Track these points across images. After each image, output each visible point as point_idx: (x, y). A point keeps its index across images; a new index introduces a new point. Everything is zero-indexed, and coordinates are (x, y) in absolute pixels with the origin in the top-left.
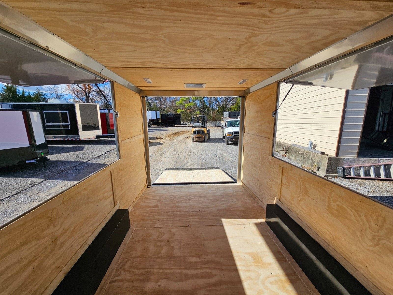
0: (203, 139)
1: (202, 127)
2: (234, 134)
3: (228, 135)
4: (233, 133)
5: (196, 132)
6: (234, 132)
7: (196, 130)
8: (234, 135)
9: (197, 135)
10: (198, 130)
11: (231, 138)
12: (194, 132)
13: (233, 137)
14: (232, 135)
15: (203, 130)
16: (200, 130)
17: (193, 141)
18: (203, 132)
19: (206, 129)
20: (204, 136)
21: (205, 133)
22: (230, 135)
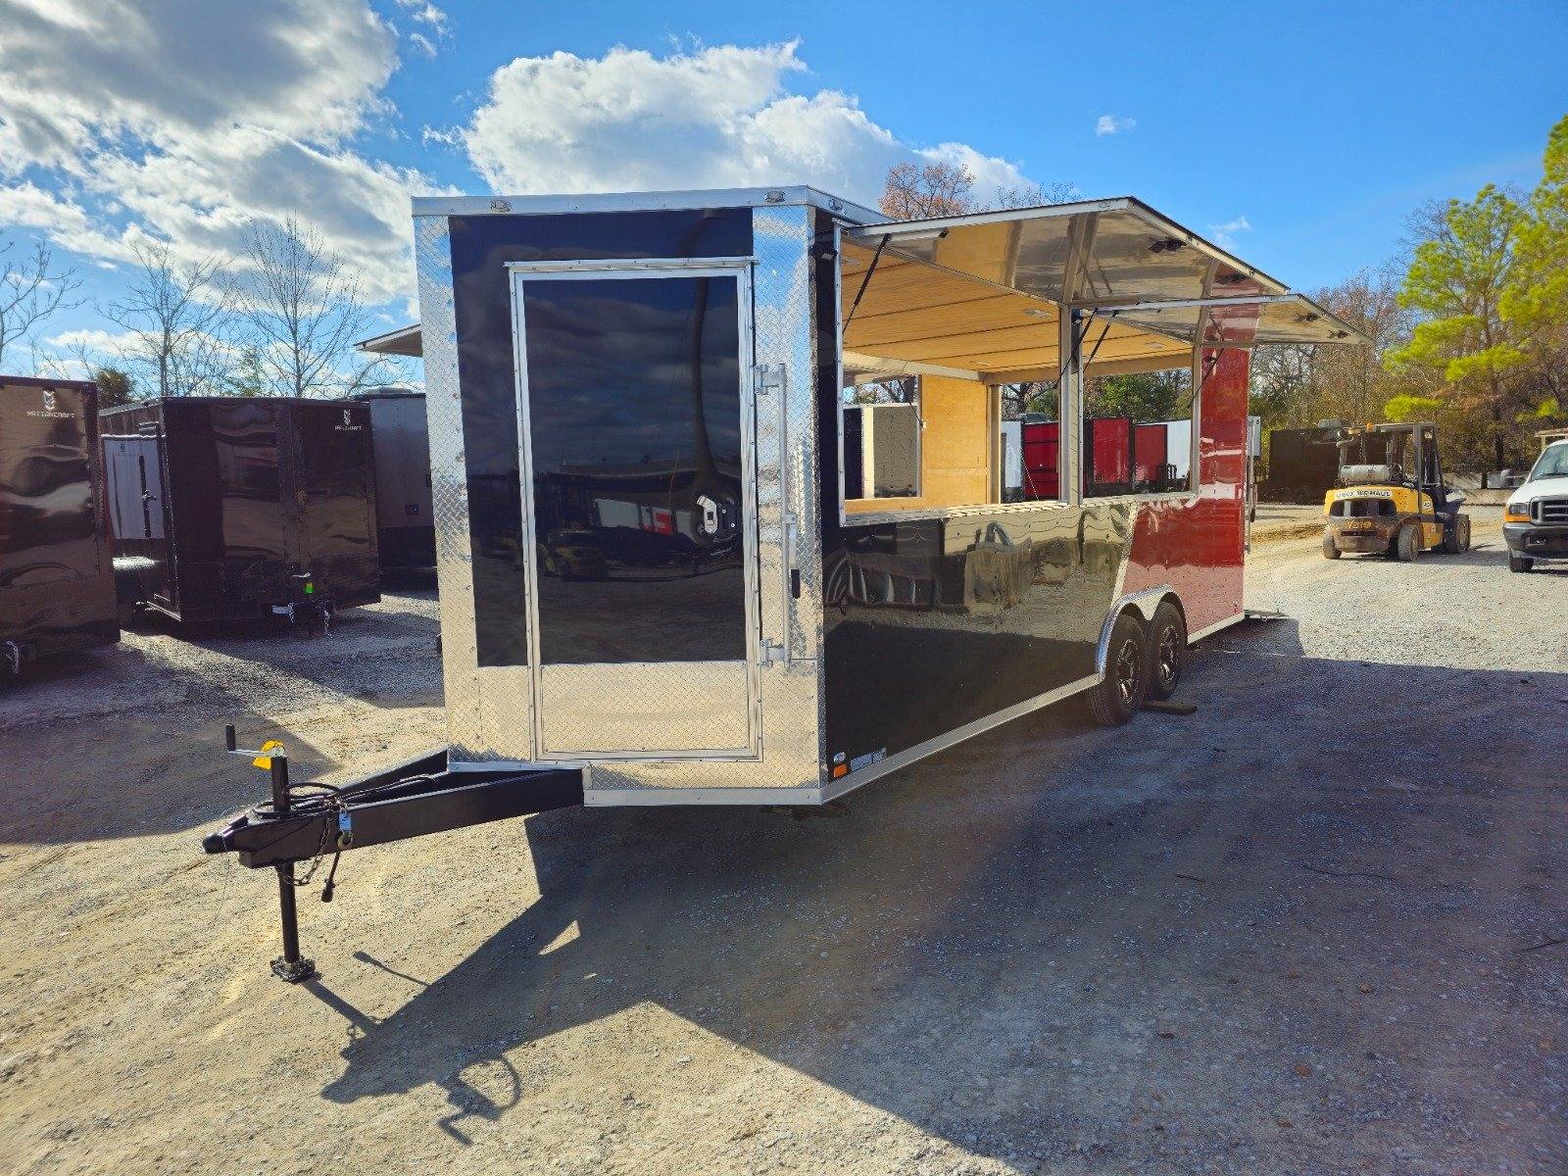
0: (1385, 544)
1: (1386, 483)
2: (1545, 511)
3: (1512, 518)
4: (1540, 505)
5: (1347, 508)
6: (1546, 503)
7: (1347, 497)
8: (1545, 519)
9: (1348, 521)
10: (1356, 495)
11: (1525, 535)
12: (1338, 508)
13: (1534, 530)
14: (1535, 516)
15: (1386, 497)
16: (1370, 496)
17: (1331, 554)
18: (1386, 507)
19: (1407, 490)
20: (1389, 530)
21: (1402, 514)
22: (1521, 518)
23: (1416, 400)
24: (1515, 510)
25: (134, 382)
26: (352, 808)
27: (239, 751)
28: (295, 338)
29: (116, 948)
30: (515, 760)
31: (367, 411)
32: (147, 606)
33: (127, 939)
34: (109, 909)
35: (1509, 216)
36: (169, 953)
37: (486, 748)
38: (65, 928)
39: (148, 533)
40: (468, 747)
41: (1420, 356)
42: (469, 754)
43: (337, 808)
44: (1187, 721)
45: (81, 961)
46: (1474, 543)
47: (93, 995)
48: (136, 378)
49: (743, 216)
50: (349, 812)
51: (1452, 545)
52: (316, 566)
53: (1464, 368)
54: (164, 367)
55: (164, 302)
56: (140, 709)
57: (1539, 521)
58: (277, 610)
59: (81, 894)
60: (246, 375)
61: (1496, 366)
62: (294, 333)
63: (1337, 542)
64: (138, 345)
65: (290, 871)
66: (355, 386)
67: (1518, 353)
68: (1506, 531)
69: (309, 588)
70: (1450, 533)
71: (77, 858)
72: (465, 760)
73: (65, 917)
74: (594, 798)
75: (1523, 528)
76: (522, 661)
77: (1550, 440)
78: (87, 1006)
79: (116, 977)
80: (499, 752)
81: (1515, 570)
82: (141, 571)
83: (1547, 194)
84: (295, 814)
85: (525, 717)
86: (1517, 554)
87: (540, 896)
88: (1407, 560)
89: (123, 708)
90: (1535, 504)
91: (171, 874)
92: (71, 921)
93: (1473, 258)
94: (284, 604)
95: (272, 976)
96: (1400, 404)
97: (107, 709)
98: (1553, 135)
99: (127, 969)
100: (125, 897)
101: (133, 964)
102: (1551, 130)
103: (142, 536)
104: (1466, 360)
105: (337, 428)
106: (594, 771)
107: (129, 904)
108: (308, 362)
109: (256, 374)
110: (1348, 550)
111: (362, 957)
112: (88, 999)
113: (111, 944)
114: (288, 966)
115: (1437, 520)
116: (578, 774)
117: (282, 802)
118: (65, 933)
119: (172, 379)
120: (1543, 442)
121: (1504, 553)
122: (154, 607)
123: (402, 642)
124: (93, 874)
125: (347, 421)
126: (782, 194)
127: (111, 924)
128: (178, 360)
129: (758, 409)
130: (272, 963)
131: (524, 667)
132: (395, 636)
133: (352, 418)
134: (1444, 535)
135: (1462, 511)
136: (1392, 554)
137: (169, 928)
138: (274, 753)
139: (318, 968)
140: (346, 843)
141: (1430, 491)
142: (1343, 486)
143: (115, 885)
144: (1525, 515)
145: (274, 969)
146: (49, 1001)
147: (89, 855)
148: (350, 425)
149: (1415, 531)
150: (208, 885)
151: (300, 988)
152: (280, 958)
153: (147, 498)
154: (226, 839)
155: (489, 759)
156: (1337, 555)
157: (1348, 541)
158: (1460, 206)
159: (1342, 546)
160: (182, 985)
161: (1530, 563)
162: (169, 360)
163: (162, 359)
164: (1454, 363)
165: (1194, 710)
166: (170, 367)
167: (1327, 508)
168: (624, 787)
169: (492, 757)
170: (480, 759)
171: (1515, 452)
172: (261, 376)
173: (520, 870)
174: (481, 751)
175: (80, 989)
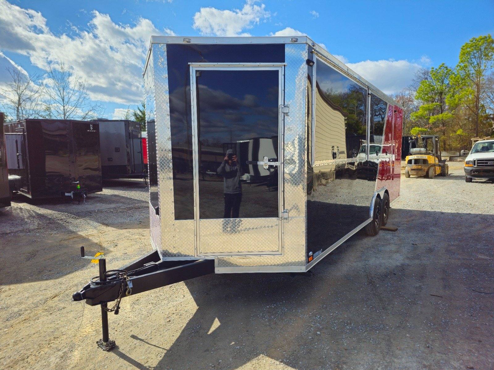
0: (425, 173)
1: (425, 154)
2: (478, 163)
3: (467, 165)
4: (476, 161)
5: (413, 162)
6: (478, 160)
7: (412, 158)
8: (478, 166)
9: (414, 166)
10: (416, 158)
11: (471, 171)
12: (410, 162)
13: (474, 169)
14: (475, 165)
15: (425, 158)
16: (420, 158)
17: (407, 176)
18: (425, 161)
19: (432, 156)
20: (426, 169)
21: (430, 164)
22: (470, 165)
23: (420, 129)
24: (468, 163)
25: (7, 116)
26: (132, 278)
27: (86, 257)
28: (63, 102)
29: (29, 336)
30: (189, 256)
31: (98, 125)
32: (18, 192)
33: (33, 332)
34: (23, 317)
35: (448, 73)
36: (52, 338)
37: (177, 252)
38: (6, 327)
39: (19, 167)
40: (170, 251)
41: (422, 115)
42: (170, 254)
43: (125, 279)
44: (396, 233)
45: (15, 343)
46: (449, 173)
47: (24, 360)
48: (8, 114)
49: (281, 47)
50: (130, 280)
51: (443, 174)
52: (80, 178)
53: (434, 119)
54: (18, 111)
55: (18, 89)
56: (21, 231)
57: (476, 166)
58: (67, 194)
59: (10, 311)
60: (47, 114)
61: (444, 119)
62: (63, 100)
63: (410, 172)
64: (9, 103)
65: (106, 305)
66: (84, 118)
67: (451, 115)
68: (465, 169)
69: (79, 187)
70: (443, 170)
71: (6, 293)
72: (169, 256)
73: (5, 322)
74: (219, 270)
75: (470, 168)
76: (192, 218)
77: (475, 141)
78: (21, 366)
79: (32, 350)
80: (182, 253)
81: (467, 181)
82: (15, 180)
83: (460, 66)
84: (109, 282)
85: (193, 239)
86: (469, 177)
87: (197, 308)
88: (431, 178)
89: (15, 231)
90: (475, 161)
91: (46, 301)
92: (8, 323)
93: (437, 86)
94: (70, 192)
95: (98, 348)
96: (415, 130)
97: (8, 232)
98: (462, 49)
99: (36, 346)
100: (29, 312)
101: (38, 343)
102: (462, 47)
103: (17, 168)
104: (436, 116)
105: (88, 131)
106: (219, 260)
107: (31, 315)
108: (68, 110)
109: (50, 114)
110: (412, 175)
111: (134, 337)
112: (22, 362)
113: (27, 334)
114: (105, 344)
115: (439, 166)
116: (213, 261)
117: (103, 277)
118: (7, 329)
119: (21, 115)
120: (473, 141)
121: (464, 176)
122: (20, 192)
123: (113, 206)
124: (14, 301)
125: (92, 128)
126: (297, 39)
127: (25, 324)
128: (23, 109)
129: (285, 121)
130: (97, 342)
131: (192, 220)
132: (111, 203)
133: (93, 127)
134: (441, 170)
135: (446, 163)
136: (427, 176)
137: (50, 326)
138: (100, 258)
139: (117, 343)
140: (129, 293)
141: (437, 157)
142: (411, 155)
143: (23, 306)
144: (471, 165)
145: (98, 345)
146: (5, 363)
147: (10, 292)
148: (93, 130)
149: (434, 169)
150: (62, 305)
151: (112, 354)
152: (101, 340)
153: (19, 155)
154: (82, 294)
155: (179, 256)
156: (409, 176)
157: (413, 172)
158: (434, 69)
159: (411, 174)
160: (60, 353)
161: (471, 179)
162: (20, 108)
163: (18, 108)
164: (432, 117)
165: (397, 229)
166: (20, 111)
167: (406, 162)
168: (230, 266)
169: (179, 255)
170: (175, 256)
171: (449, 145)
172: (51, 114)
173: (184, 296)
174: (175, 253)
175: (17, 357)
